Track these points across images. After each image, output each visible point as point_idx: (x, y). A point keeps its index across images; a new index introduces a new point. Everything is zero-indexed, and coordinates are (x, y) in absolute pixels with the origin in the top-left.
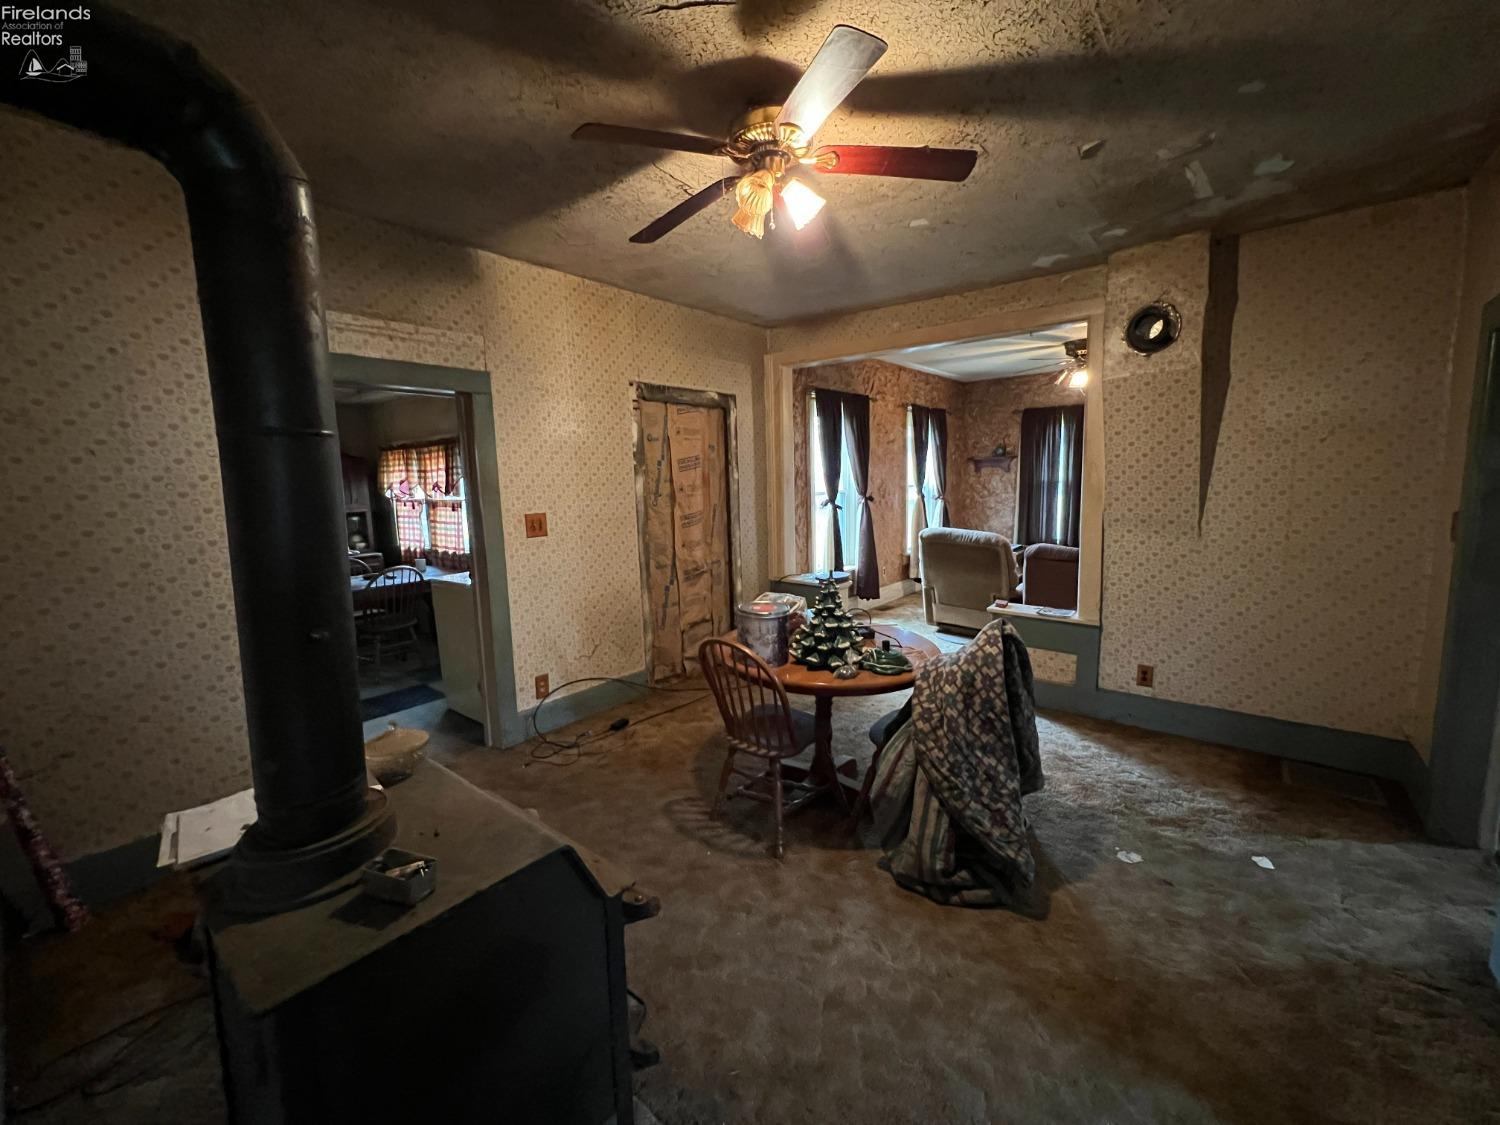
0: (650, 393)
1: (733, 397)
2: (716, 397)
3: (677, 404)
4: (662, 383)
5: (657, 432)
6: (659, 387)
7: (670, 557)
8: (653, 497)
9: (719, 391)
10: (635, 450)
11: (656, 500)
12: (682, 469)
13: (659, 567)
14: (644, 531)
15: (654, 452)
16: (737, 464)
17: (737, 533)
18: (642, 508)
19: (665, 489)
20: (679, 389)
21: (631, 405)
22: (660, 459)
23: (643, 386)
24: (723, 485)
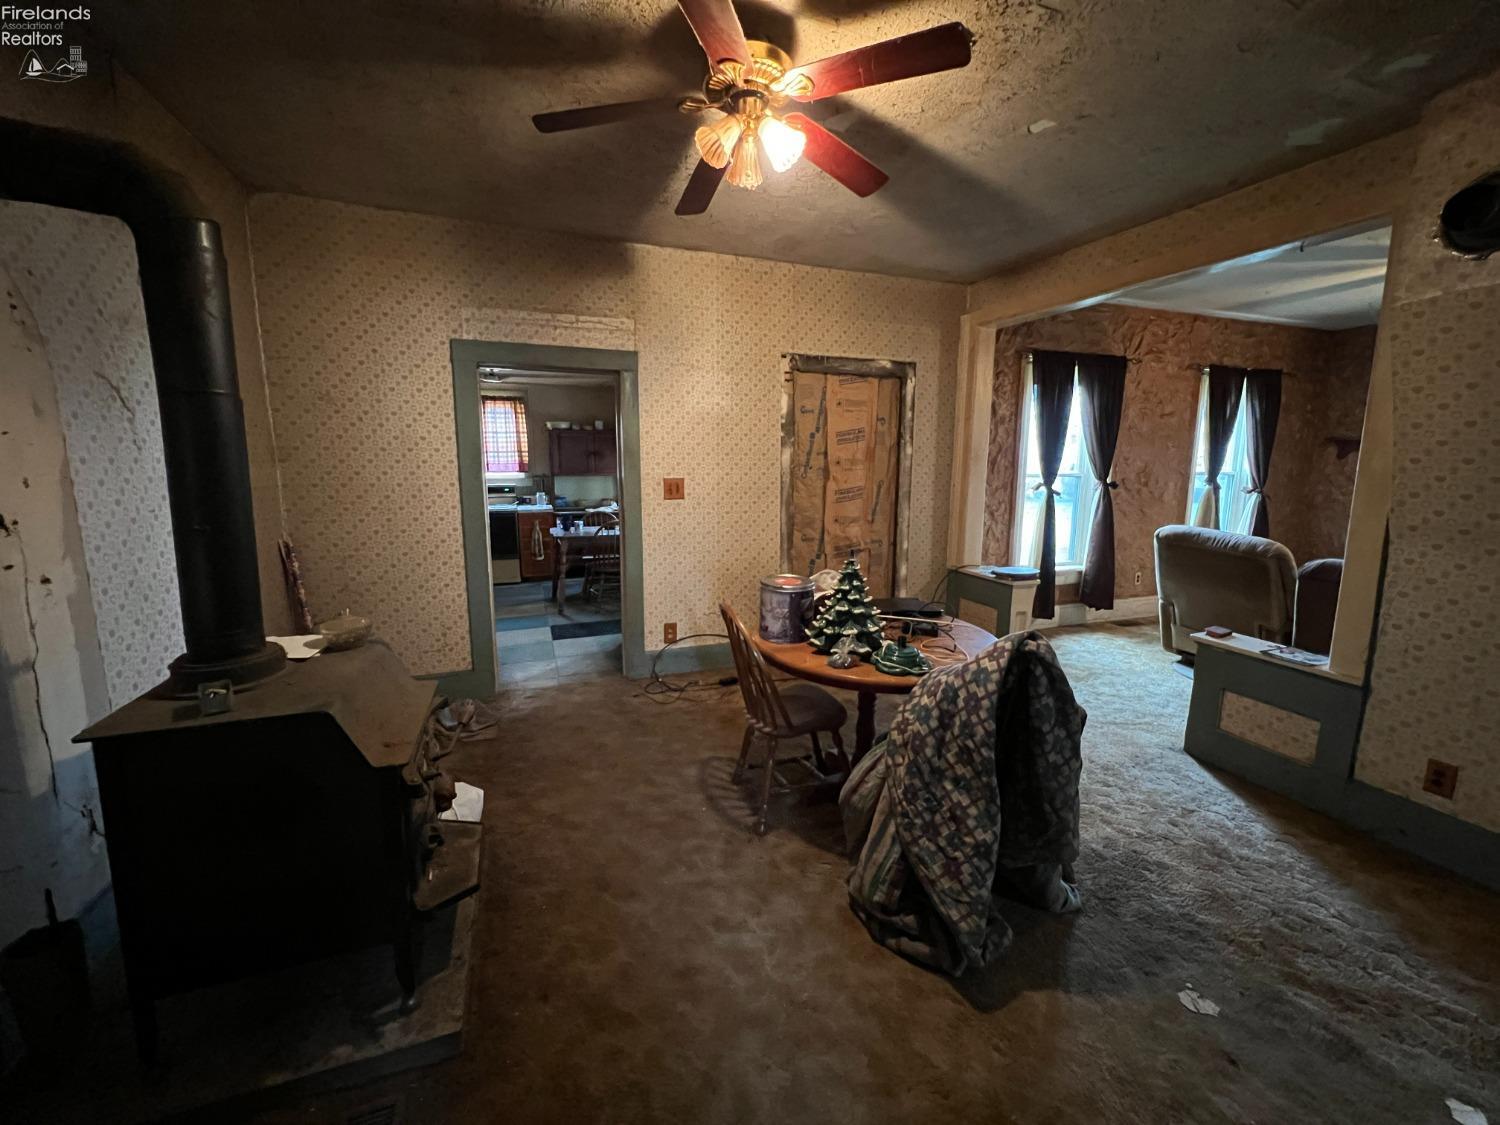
0: (805, 364)
1: (913, 365)
2: (889, 365)
3: (839, 374)
4: (820, 354)
5: (813, 404)
6: (816, 358)
7: (819, 530)
8: (802, 469)
9: (894, 359)
10: (784, 421)
11: (805, 472)
12: (839, 442)
13: (806, 539)
14: (789, 502)
15: (806, 425)
16: (912, 438)
17: (906, 513)
18: (787, 479)
19: (817, 462)
20: (841, 358)
21: (783, 378)
22: (814, 431)
23: (797, 357)
24: (893, 460)
